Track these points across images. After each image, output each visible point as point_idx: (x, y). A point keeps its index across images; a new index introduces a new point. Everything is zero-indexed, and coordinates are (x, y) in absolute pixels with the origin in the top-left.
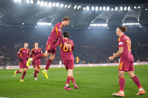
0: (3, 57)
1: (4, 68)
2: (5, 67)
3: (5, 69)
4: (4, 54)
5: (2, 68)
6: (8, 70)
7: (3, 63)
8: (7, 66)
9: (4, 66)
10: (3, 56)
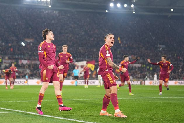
0: (140, 65)
1: (141, 83)
2: (143, 82)
3: (143, 84)
4: (141, 61)
5: (139, 83)
6: (148, 86)
7: (139, 75)
8: (147, 79)
9: (141, 80)
10: (139, 63)
